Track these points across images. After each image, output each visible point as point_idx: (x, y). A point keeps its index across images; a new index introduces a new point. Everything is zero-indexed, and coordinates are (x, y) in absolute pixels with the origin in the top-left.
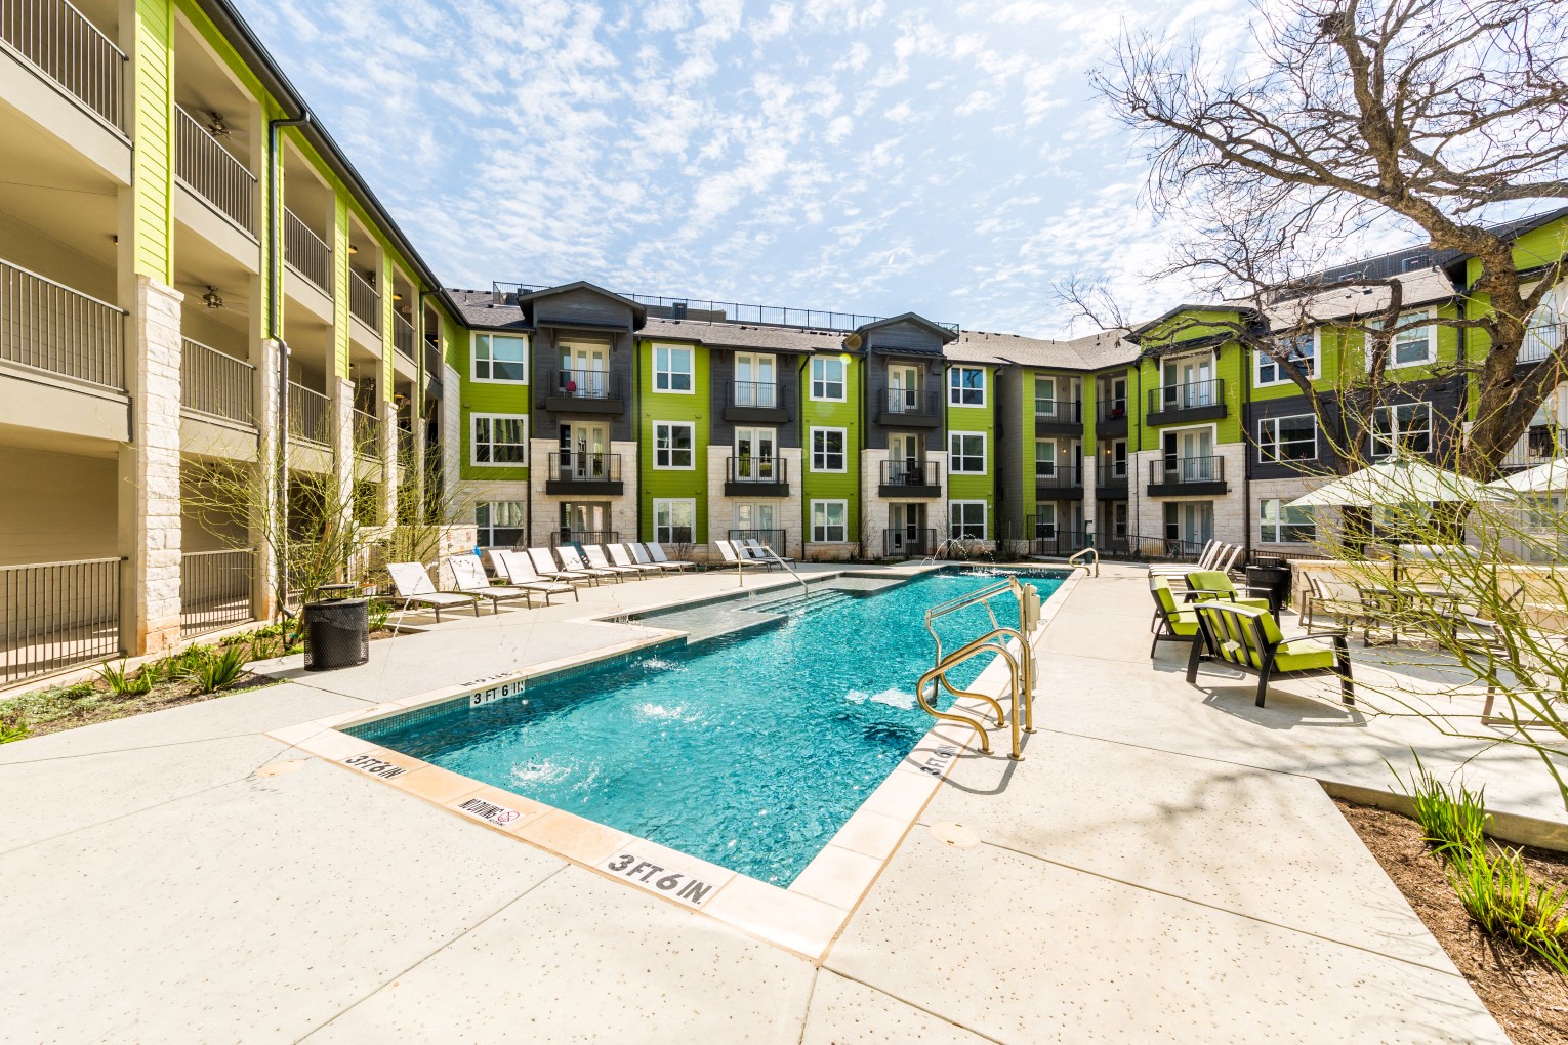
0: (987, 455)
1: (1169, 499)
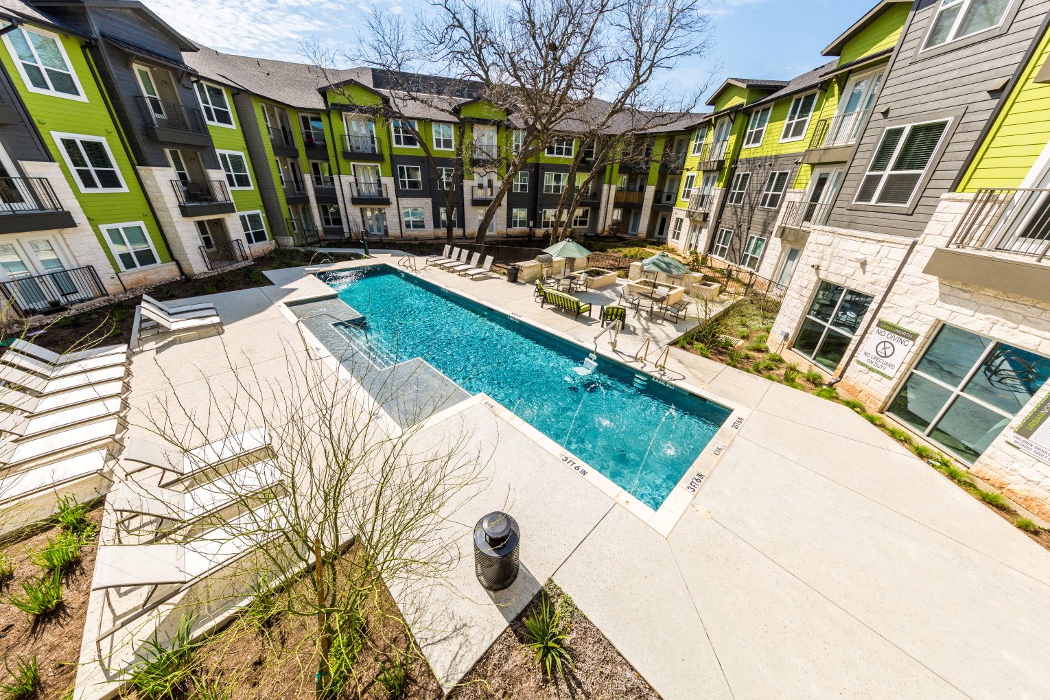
0: (249, 172)
1: (363, 206)
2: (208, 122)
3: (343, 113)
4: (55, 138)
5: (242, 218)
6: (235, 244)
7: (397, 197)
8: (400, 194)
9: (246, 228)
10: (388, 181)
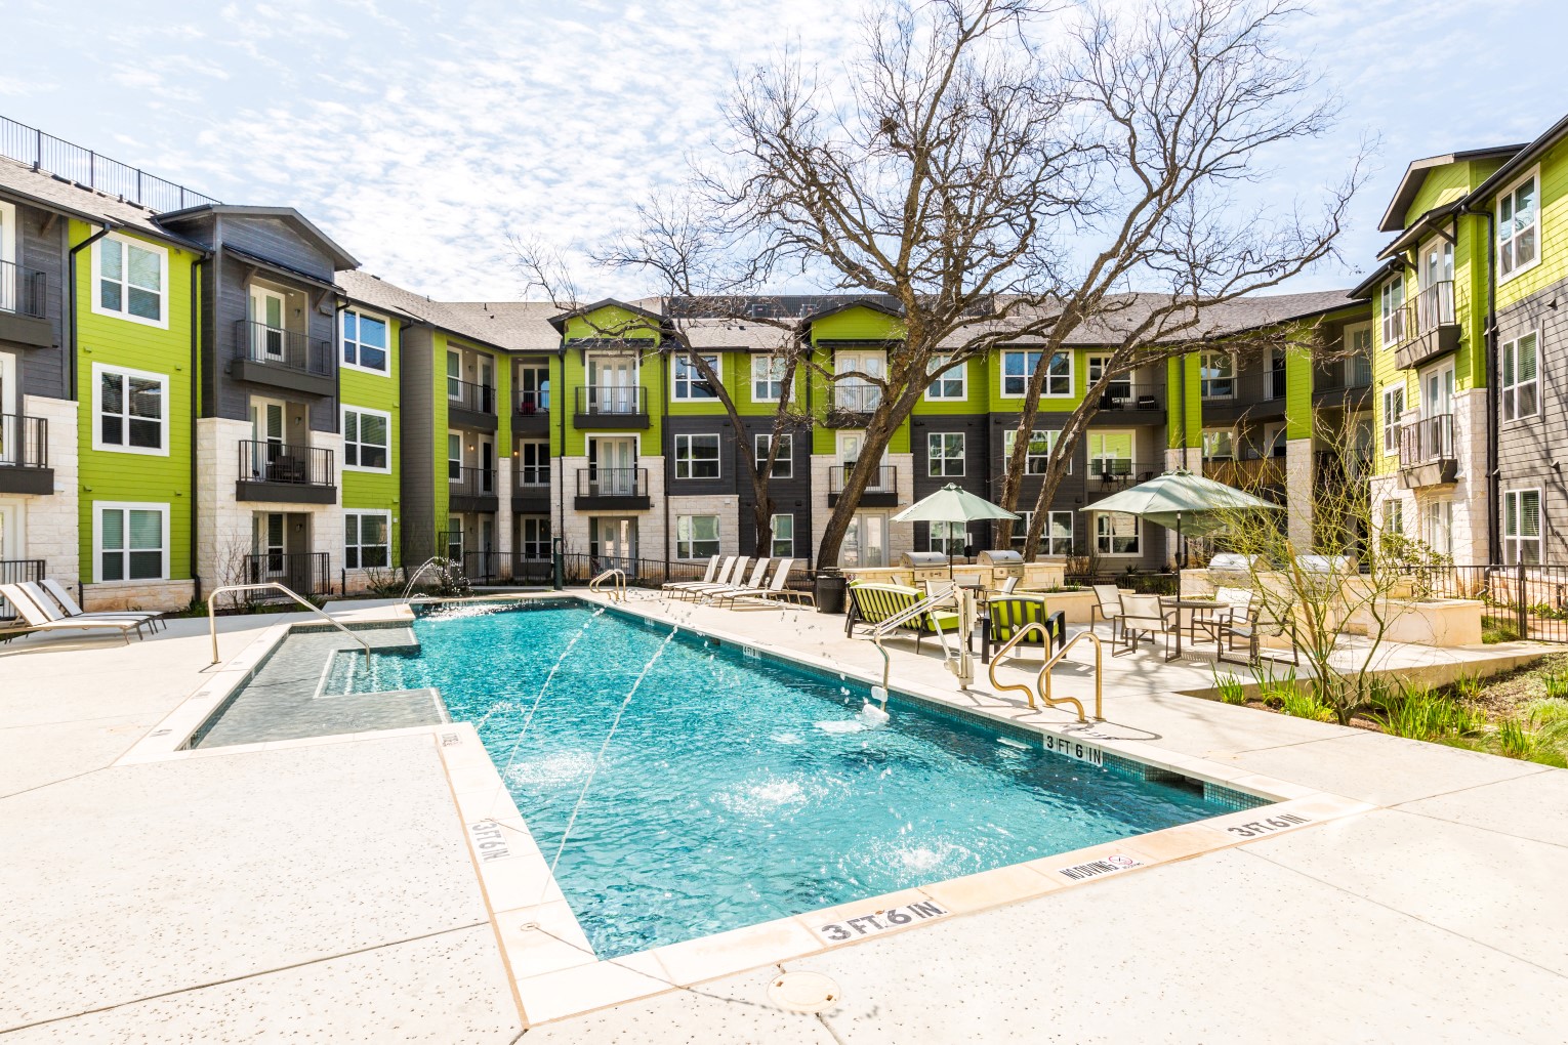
0: (391, 447)
1: (595, 514)
2: (343, 364)
3: (587, 353)
4: (93, 375)
5: (351, 519)
6: (316, 562)
7: (667, 494)
8: (671, 488)
9: (351, 536)
10: (653, 465)
